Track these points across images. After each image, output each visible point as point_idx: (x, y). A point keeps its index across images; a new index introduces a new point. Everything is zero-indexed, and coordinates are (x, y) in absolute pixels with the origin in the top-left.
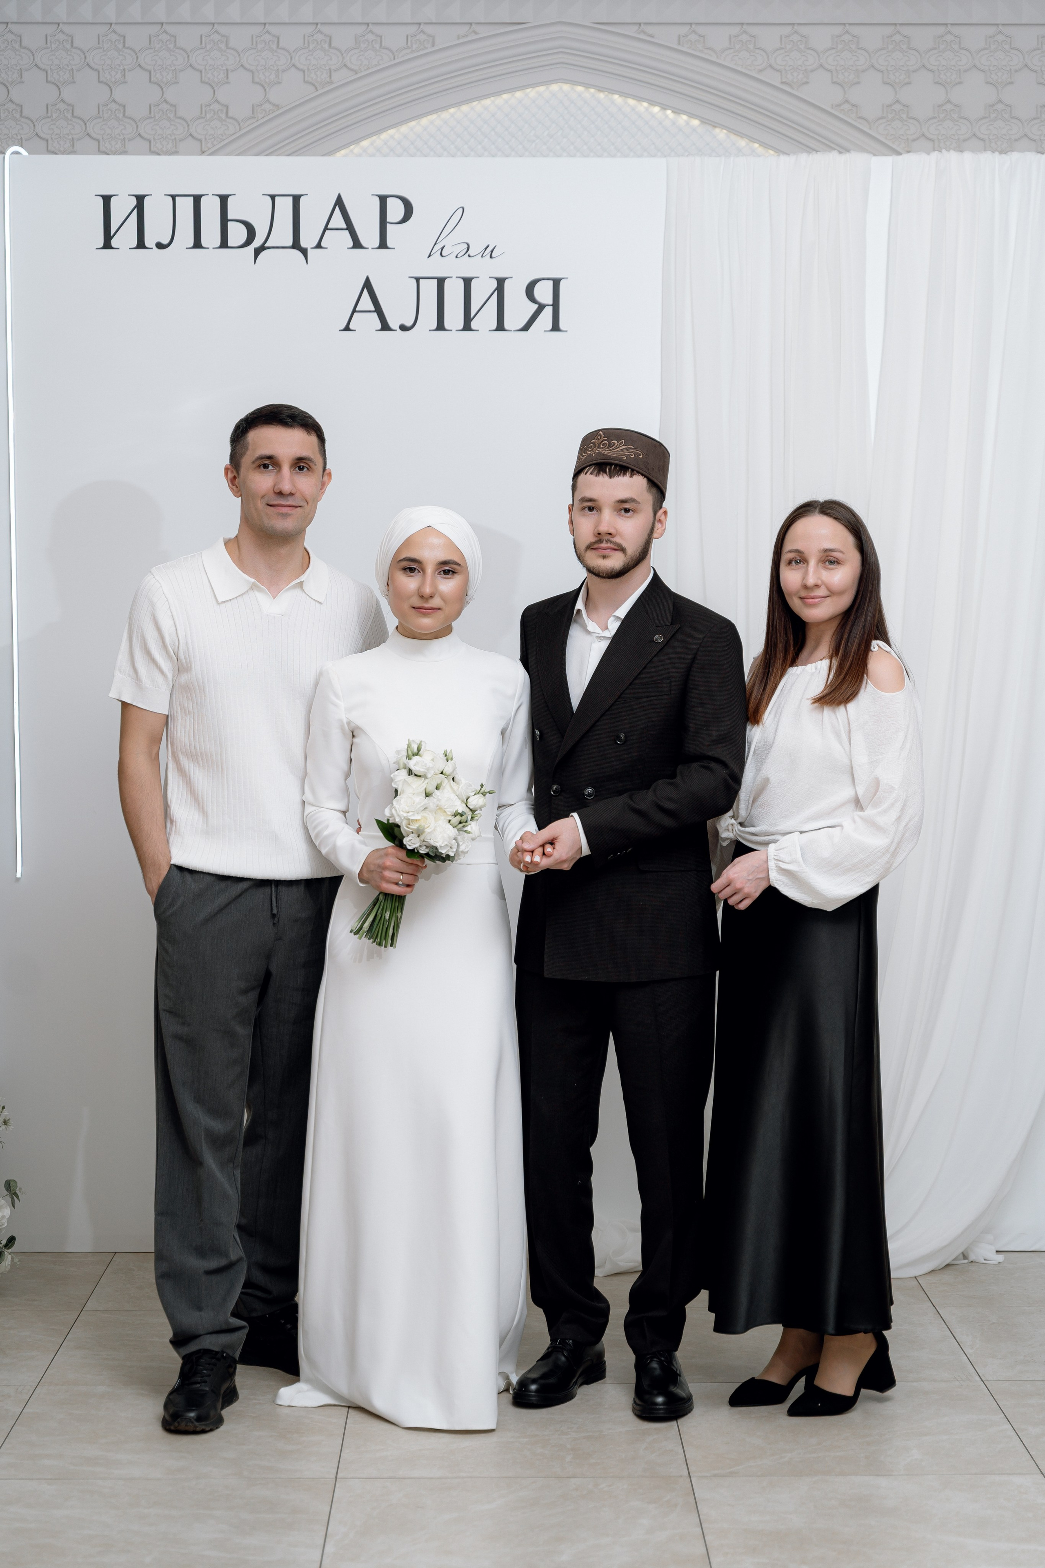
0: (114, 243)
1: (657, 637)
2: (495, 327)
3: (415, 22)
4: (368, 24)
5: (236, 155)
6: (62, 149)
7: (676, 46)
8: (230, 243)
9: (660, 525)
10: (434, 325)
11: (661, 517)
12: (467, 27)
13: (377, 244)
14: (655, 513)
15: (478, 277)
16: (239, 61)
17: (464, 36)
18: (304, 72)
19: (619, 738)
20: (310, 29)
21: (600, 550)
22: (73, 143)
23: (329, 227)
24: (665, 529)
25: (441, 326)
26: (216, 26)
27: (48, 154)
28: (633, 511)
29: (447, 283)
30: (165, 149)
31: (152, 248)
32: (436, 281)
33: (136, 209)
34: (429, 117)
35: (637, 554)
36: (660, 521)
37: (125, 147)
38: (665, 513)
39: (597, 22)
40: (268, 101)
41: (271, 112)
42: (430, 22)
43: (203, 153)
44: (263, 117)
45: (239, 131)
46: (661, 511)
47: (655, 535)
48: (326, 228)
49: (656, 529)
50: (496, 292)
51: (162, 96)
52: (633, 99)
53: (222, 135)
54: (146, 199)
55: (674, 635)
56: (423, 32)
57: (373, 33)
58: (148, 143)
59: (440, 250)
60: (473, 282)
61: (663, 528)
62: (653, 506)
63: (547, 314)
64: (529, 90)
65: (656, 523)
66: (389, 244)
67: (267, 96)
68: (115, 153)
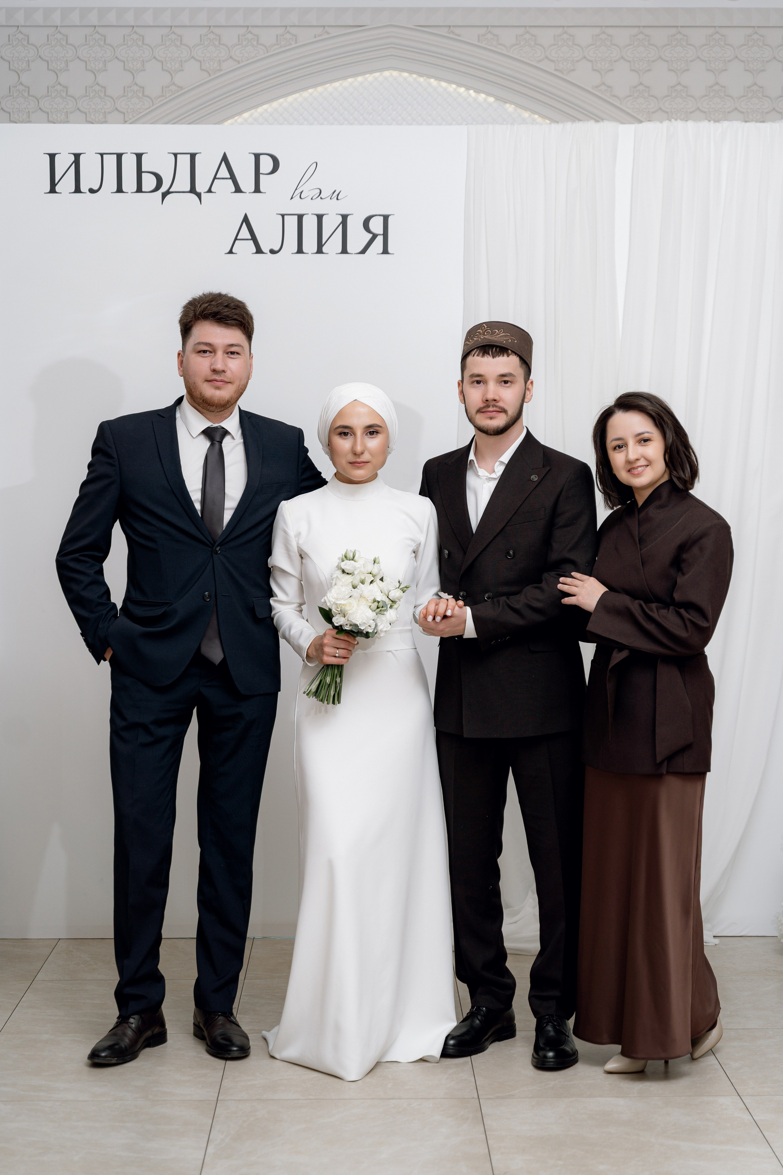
0: (57, 189)
1: (533, 477)
2: (340, 251)
3: (283, 25)
4: (248, 27)
5: (151, 124)
6: (21, 119)
7: (476, 43)
8: (144, 189)
9: (528, 392)
10: (295, 250)
11: (529, 386)
12: (322, 29)
13: (253, 190)
14: (526, 383)
15: (328, 214)
16: (152, 54)
17: (319, 36)
18: (201, 62)
19: (508, 553)
20: (204, 31)
21: (488, 413)
22: (29, 115)
23: (217, 177)
24: (532, 395)
25: (300, 251)
26: (135, 28)
27: (11, 123)
28: (510, 382)
29: (305, 219)
30: (97, 120)
31: (86, 193)
32: (296, 217)
33: (74, 163)
34: (294, 96)
35: (515, 414)
36: (528, 389)
37: (67, 118)
38: (532, 383)
39: (417, 25)
40: (174, 84)
41: (176, 92)
42: (293, 25)
43: (125, 122)
44: (170, 96)
45: (152, 106)
46: (529, 382)
47: (526, 400)
48: (215, 178)
49: (526, 395)
50: (341, 225)
51: (95, 81)
52: (445, 82)
53: (139, 109)
54: (81, 156)
55: (546, 475)
56: (288, 32)
57: (251, 33)
58: (85, 115)
59: (300, 194)
60: (324, 218)
61: (531, 395)
62: (524, 378)
63: (379, 241)
64: (367, 75)
65: (526, 391)
66: (262, 189)
67: (173, 80)
68: (60, 122)
